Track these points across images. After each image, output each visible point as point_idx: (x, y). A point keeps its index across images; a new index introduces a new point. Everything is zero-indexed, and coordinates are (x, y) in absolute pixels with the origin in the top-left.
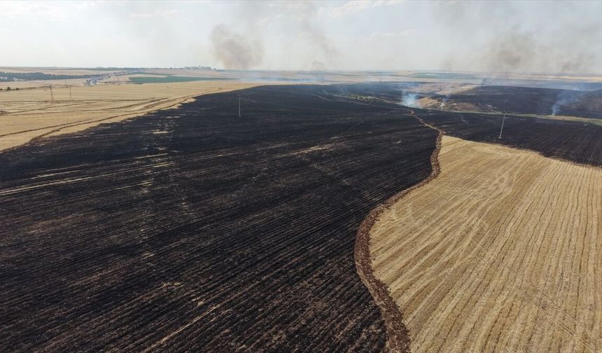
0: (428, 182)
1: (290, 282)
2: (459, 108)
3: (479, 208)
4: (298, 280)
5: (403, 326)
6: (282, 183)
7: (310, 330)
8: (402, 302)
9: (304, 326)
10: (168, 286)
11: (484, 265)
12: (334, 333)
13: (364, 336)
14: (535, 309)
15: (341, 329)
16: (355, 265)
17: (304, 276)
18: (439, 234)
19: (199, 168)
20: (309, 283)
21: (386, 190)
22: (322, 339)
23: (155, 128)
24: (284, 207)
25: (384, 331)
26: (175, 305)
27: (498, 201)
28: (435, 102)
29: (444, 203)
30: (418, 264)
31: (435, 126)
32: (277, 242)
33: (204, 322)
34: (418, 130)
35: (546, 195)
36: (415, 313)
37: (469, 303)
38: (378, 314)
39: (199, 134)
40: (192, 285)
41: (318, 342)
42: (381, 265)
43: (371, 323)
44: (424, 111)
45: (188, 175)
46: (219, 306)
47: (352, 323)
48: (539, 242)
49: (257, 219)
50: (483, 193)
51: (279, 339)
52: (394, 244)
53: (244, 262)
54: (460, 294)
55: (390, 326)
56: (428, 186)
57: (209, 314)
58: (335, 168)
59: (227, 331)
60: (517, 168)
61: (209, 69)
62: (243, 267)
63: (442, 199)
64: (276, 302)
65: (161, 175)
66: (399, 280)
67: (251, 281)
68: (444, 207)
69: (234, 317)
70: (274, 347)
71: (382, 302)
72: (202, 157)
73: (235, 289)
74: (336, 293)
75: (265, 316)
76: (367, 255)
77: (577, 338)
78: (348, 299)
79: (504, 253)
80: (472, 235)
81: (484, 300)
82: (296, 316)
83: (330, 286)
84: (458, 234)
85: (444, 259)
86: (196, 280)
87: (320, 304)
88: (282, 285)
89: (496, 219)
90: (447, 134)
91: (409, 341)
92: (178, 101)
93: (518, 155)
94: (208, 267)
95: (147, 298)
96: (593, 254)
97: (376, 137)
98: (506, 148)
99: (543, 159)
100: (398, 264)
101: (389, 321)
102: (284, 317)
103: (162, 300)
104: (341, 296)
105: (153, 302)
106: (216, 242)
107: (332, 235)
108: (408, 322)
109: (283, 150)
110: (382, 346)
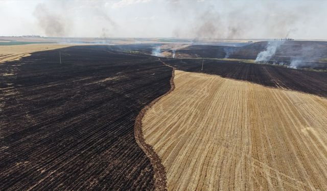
0: (169, 93)
1: (99, 152)
2: (182, 57)
3: (194, 104)
4: (103, 151)
5: (162, 166)
6: (90, 99)
7: (112, 176)
8: (160, 154)
9: (108, 174)
10: (21, 164)
11: (199, 130)
12: (125, 175)
13: (142, 174)
14: (223, 148)
15: (129, 173)
16: (134, 138)
17: (106, 148)
18: (176, 118)
19: (36, 94)
20: (110, 151)
21: (149, 98)
22: (119, 179)
23: (5, 72)
24: (92, 112)
25: (153, 170)
26: (26, 175)
27: (203, 99)
28: (170, 54)
29: (178, 102)
30: (167, 133)
31: (171, 65)
32: (89, 131)
33: (46, 182)
34: (163, 68)
35: (224, 95)
36: (168, 158)
37: (194, 149)
38: (149, 162)
39: (35, 75)
40: (37, 162)
41: (117, 181)
42: (149, 136)
43: (145, 167)
44: (165, 58)
45: (29, 98)
46: (55, 171)
47: (135, 169)
48: (223, 117)
49: (76, 120)
50: (196, 96)
51: (94, 184)
52: (155, 125)
53: (69, 145)
54: (189, 145)
55: (155, 167)
56: (169, 95)
57: (49, 177)
58: (120, 89)
59: (61, 184)
60: (210, 84)
61: (39, 37)
62: (69, 147)
63: (176, 101)
64: (91, 164)
65: (11, 100)
66: (158, 143)
67: (75, 154)
68: (178, 105)
69: (65, 176)
70: (91, 188)
71: (150, 155)
72: (38, 88)
73: (65, 160)
74: (125, 154)
75: (85, 173)
76: (141, 132)
77: (242, 159)
78: (132, 156)
79: (208, 123)
80: (192, 116)
81: (200, 147)
82: (103, 169)
83: (122, 151)
84: (186, 117)
85: (180, 130)
86: (39, 158)
87: (116, 161)
88: (94, 154)
89: (203, 108)
90: (176, 69)
91: (165, 172)
92: (19, 56)
93: (210, 78)
94: (46, 150)
95: (6, 174)
96: (246, 120)
97: (142, 72)
98: (205, 74)
99: (222, 78)
100: (157, 135)
101: (154, 165)
102: (96, 172)
103: (16, 173)
104: (128, 155)
105: (11, 175)
106: (50, 135)
107: (121, 124)
108: (164, 163)
109: (89, 81)
110: (152, 177)
